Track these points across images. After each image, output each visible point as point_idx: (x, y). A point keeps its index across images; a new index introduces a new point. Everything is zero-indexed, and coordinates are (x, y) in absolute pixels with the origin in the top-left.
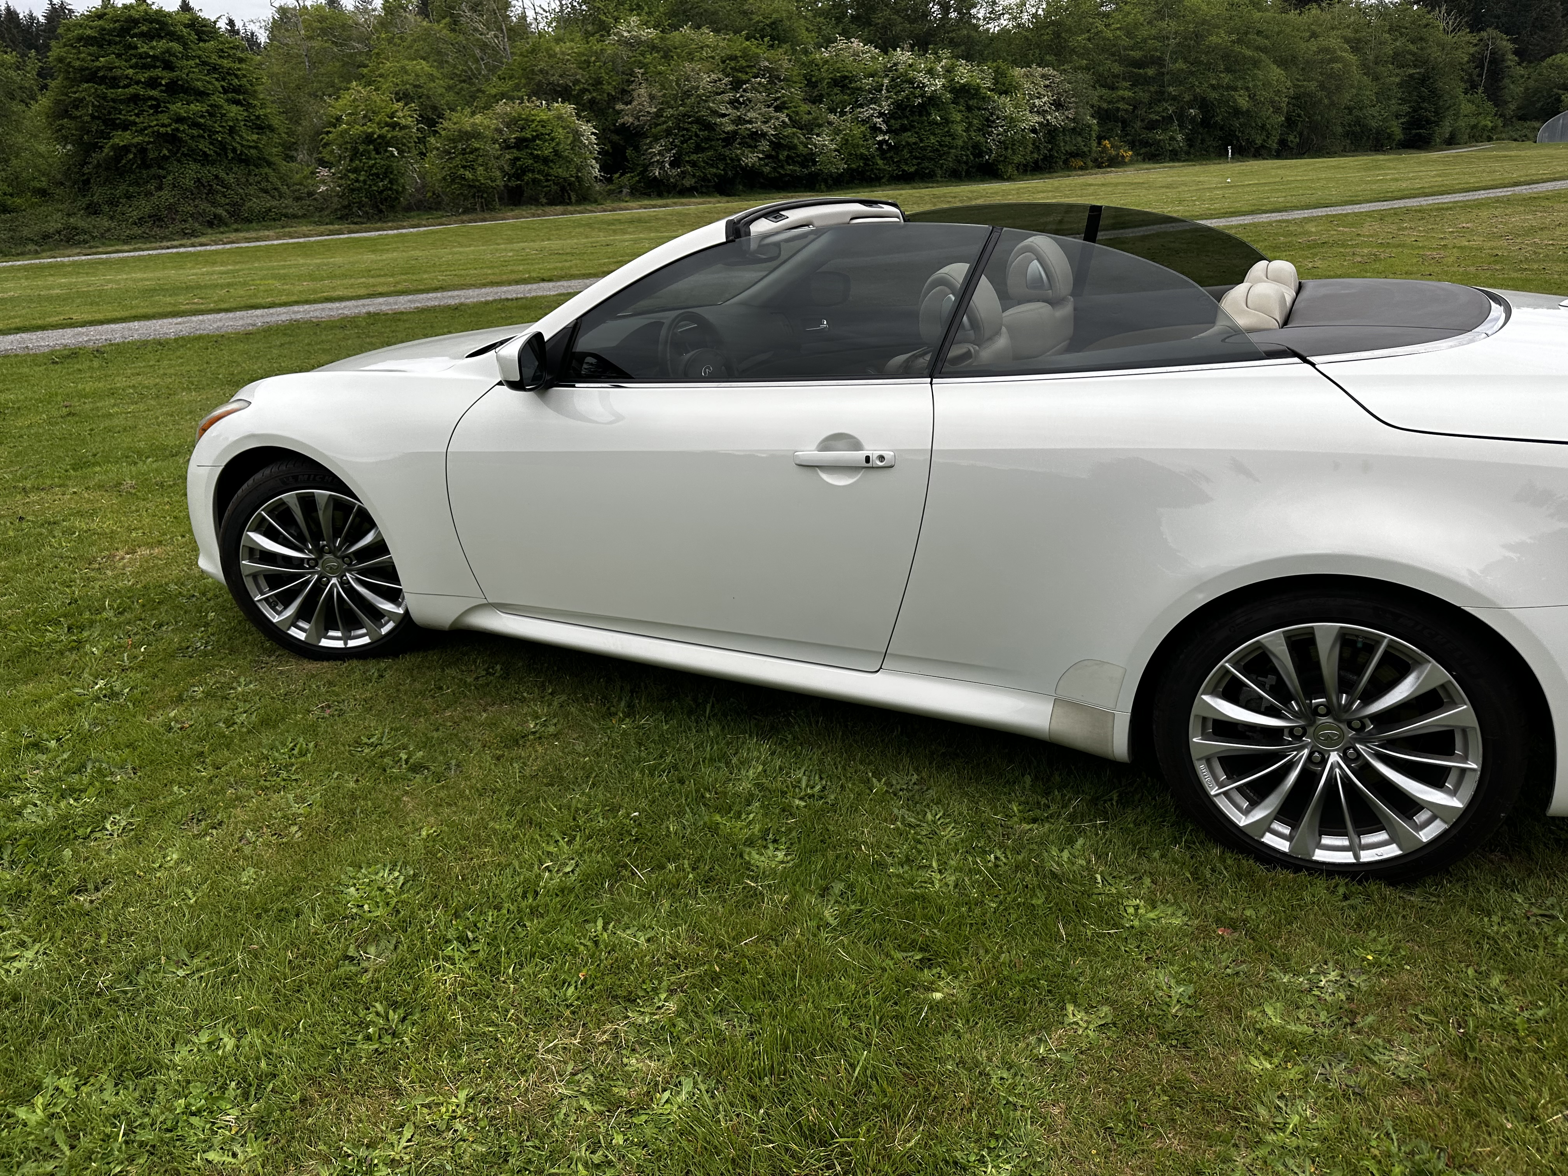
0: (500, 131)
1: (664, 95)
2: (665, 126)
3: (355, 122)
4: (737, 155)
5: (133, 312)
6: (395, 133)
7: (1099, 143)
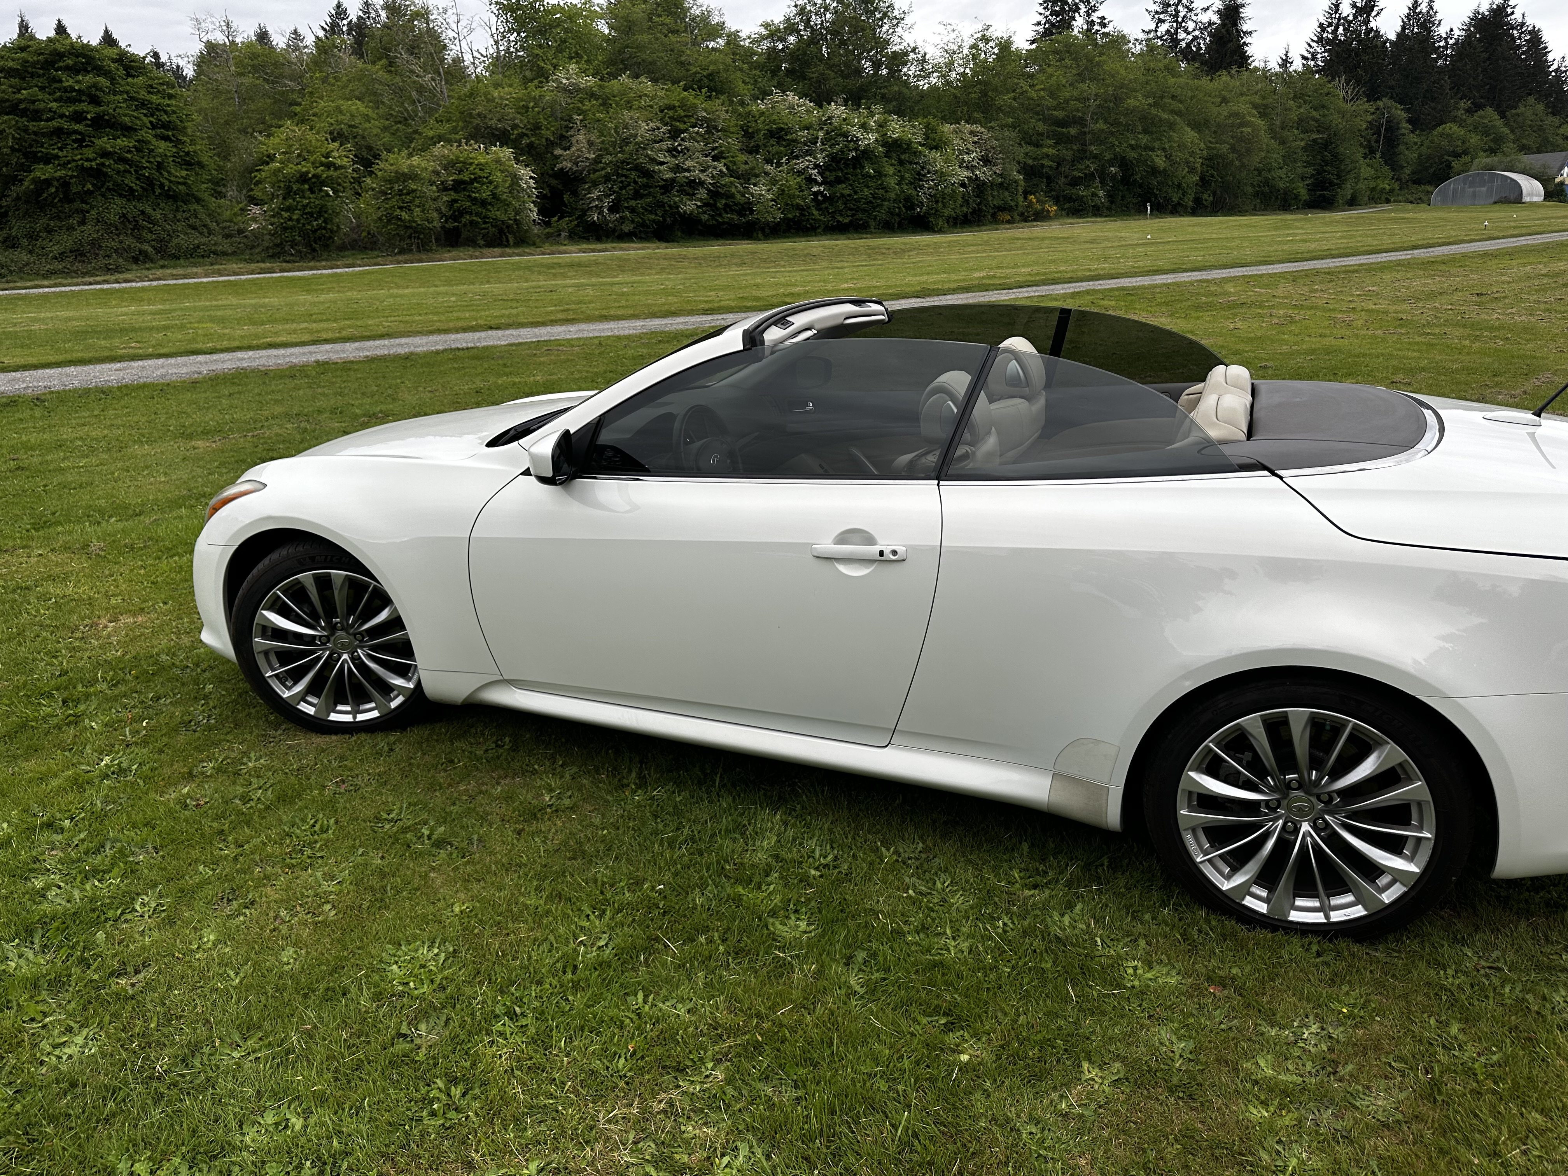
0: (437, 173)
1: (603, 142)
2: (603, 172)
3: (289, 160)
4: (675, 203)
5: (69, 357)
6: (331, 173)
7: (1025, 198)
